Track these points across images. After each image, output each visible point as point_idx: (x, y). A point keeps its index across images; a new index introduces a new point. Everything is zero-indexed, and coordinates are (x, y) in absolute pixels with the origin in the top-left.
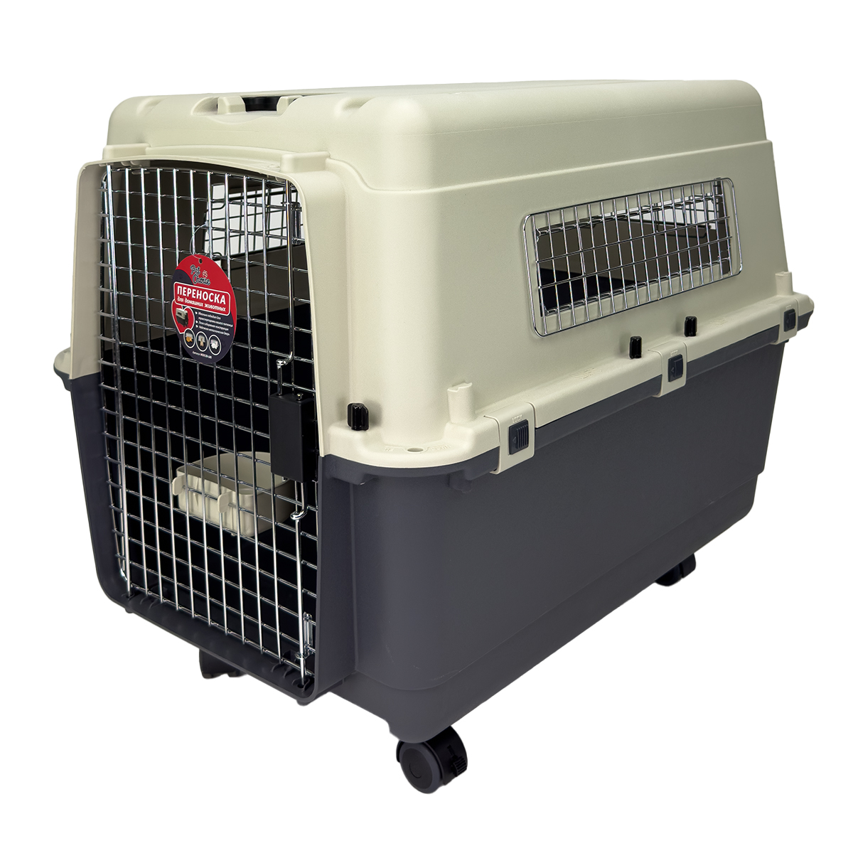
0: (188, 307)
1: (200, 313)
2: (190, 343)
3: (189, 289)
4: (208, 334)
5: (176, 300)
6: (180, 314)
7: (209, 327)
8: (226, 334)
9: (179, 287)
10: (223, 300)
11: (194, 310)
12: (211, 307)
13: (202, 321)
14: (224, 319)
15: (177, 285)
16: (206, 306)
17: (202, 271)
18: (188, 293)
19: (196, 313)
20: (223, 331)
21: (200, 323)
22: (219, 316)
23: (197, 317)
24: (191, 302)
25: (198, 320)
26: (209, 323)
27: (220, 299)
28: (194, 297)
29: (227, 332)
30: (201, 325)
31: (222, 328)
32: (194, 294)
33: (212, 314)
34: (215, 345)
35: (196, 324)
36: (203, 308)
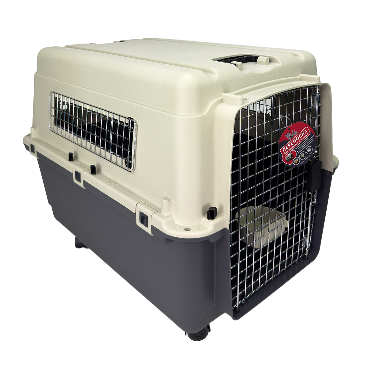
0: (291, 151)
1: (298, 147)
2: (298, 162)
3: (288, 145)
4: (304, 150)
5: (284, 155)
6: (288, 157)
7: (303, 147)
8: (312, 141)
9: (283, 149)
10: (306, 131)
11: (294, 149)
12: (302, 139)
13: (300, 149)
14: (309, 138)
15: (282, 150)
16: (300, 141)
17: (291, 132)
18: (289, 146)
19: (296, 149)
20: (311, 141)
21: (299, 150)
22: (306, 138)
23: (296, 150)
24: (292, 148)
25: (298, 150)
26: (303, 146)
27: (304, 133)
28: (292, 145)
29: (312, 140)
30: (300, 151)
31: (310, 141)
32: (291, 143)
33: (303, 142)
34: (309, 150)
35: (297, 153)
36: (299, 143)
